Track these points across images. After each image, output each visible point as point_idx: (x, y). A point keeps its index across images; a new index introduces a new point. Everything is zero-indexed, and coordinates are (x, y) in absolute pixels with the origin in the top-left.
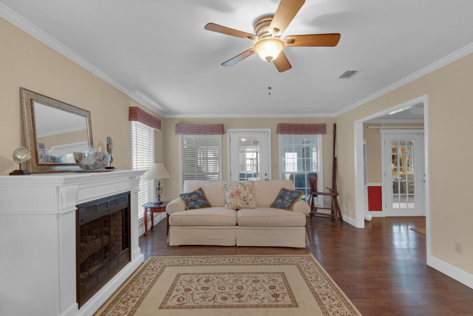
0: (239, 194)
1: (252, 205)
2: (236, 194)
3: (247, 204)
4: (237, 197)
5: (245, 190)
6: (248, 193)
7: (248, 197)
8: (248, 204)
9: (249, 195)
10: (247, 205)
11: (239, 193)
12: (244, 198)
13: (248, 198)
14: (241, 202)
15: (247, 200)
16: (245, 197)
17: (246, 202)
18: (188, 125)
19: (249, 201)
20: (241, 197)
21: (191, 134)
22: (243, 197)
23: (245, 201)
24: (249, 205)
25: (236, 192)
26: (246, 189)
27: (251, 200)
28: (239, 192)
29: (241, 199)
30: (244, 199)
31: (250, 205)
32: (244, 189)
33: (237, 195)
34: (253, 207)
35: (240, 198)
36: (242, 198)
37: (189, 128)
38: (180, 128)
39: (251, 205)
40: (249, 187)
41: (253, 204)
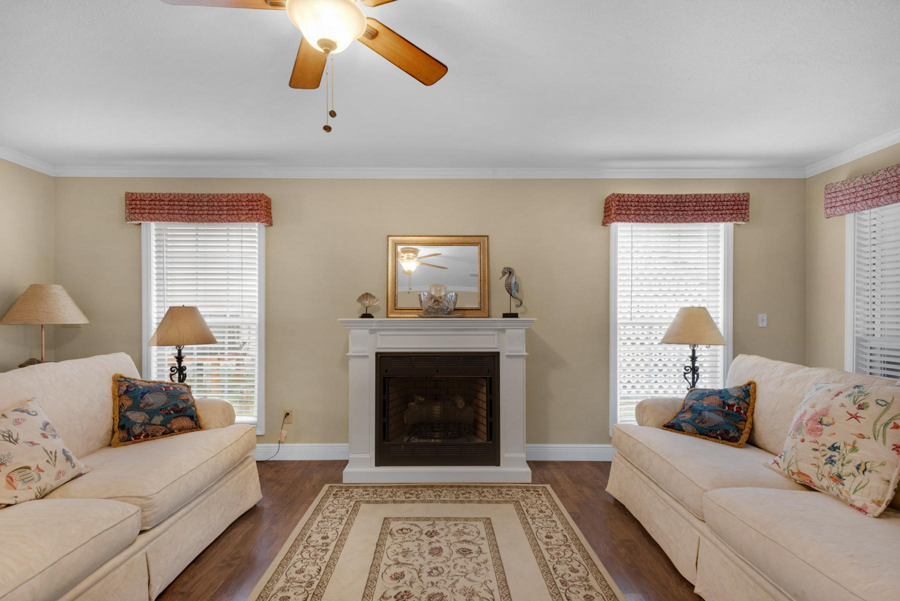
0: (820, 426)
1: (855, 491)
2: (809, 425)
3: (835, 481)
4: (808, 438)
5: (856, 417)
6: (862, 436)
7: (854, 449)
8: (839, 478)
9: (860, 443)
10: (833, 484)
11: (820, 422)
12: (834, 448)
13: (853, 455)
14: (815, 462)
15: (839, 463)
16: (839, 448)
17: (835, 470)
18: (858, 179)
19: (850, 468)
20: (821, 440)
21: (870, 207)
22: (829, 445)
23: (831, 461)
24: (841, 487)
25: (812, 418)
26: (861, 413)
27: (862, 468)
28: (825, 421)
29: (816, 450)
30: (830, 453)
31: (846, 488)
32: (854, 410)
33: (811, 431)
34: (859, 504)
35: (816, 446)
36: (824, 445)
37: (860, 189)
38: (834, 195)
39: (852, 492)
40: (885, 411)
41: (865, 490)
